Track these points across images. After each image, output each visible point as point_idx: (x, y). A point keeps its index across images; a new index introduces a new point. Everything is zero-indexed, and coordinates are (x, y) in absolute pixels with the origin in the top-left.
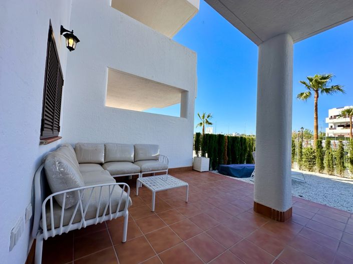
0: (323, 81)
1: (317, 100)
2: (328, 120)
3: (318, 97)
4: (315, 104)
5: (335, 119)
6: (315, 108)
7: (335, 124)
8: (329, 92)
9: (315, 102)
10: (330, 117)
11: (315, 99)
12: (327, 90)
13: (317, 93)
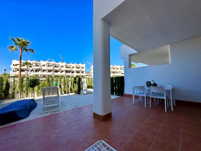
0: (27, 44)
1: (21, 54)
2: (12, 66)
3: (22, 52)
4: (20, 56)
5: (16, 66)
6: (20, 59)
7: (16, 69)
8: (27, 51)
9: (20, 54)
10: (13, 64)
11: (20, 53)
12: (26, 50)
13: (22, 49)
